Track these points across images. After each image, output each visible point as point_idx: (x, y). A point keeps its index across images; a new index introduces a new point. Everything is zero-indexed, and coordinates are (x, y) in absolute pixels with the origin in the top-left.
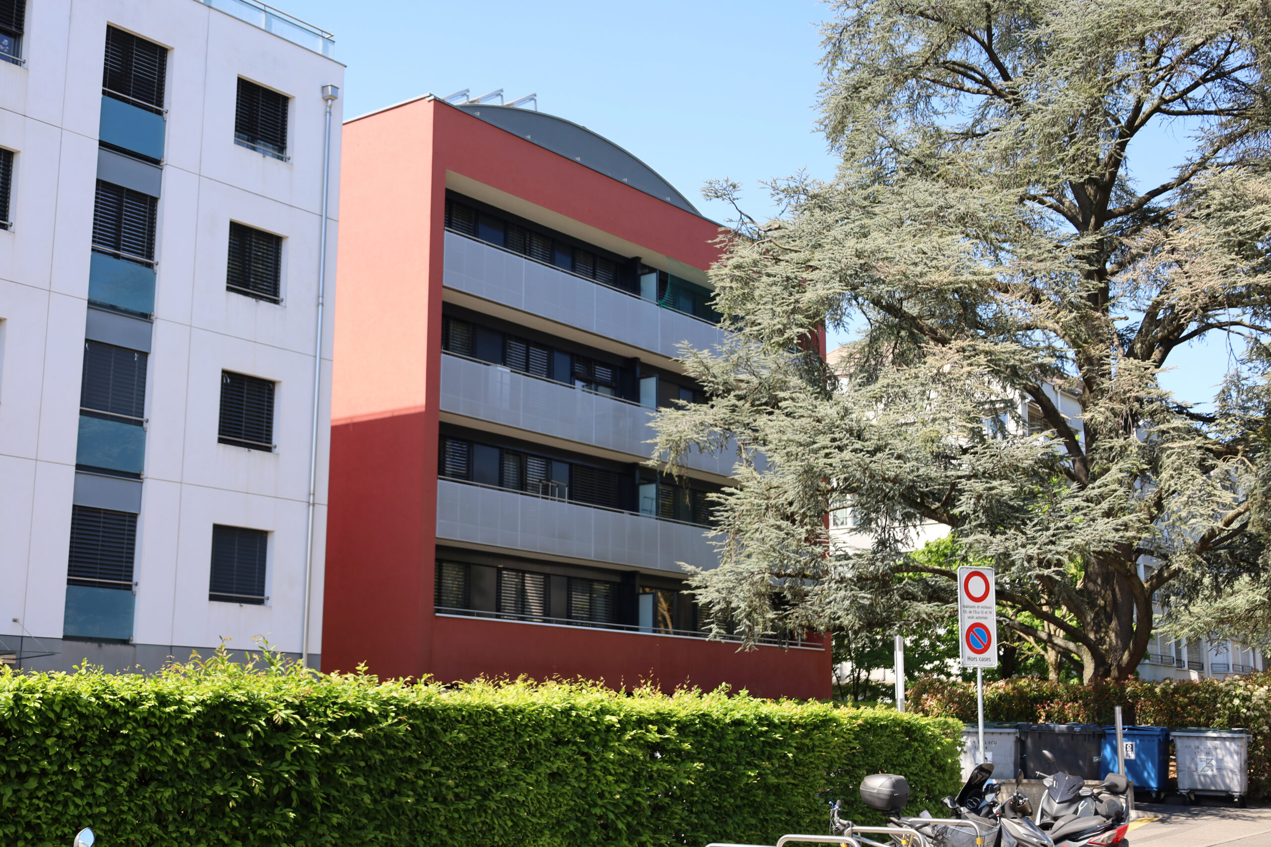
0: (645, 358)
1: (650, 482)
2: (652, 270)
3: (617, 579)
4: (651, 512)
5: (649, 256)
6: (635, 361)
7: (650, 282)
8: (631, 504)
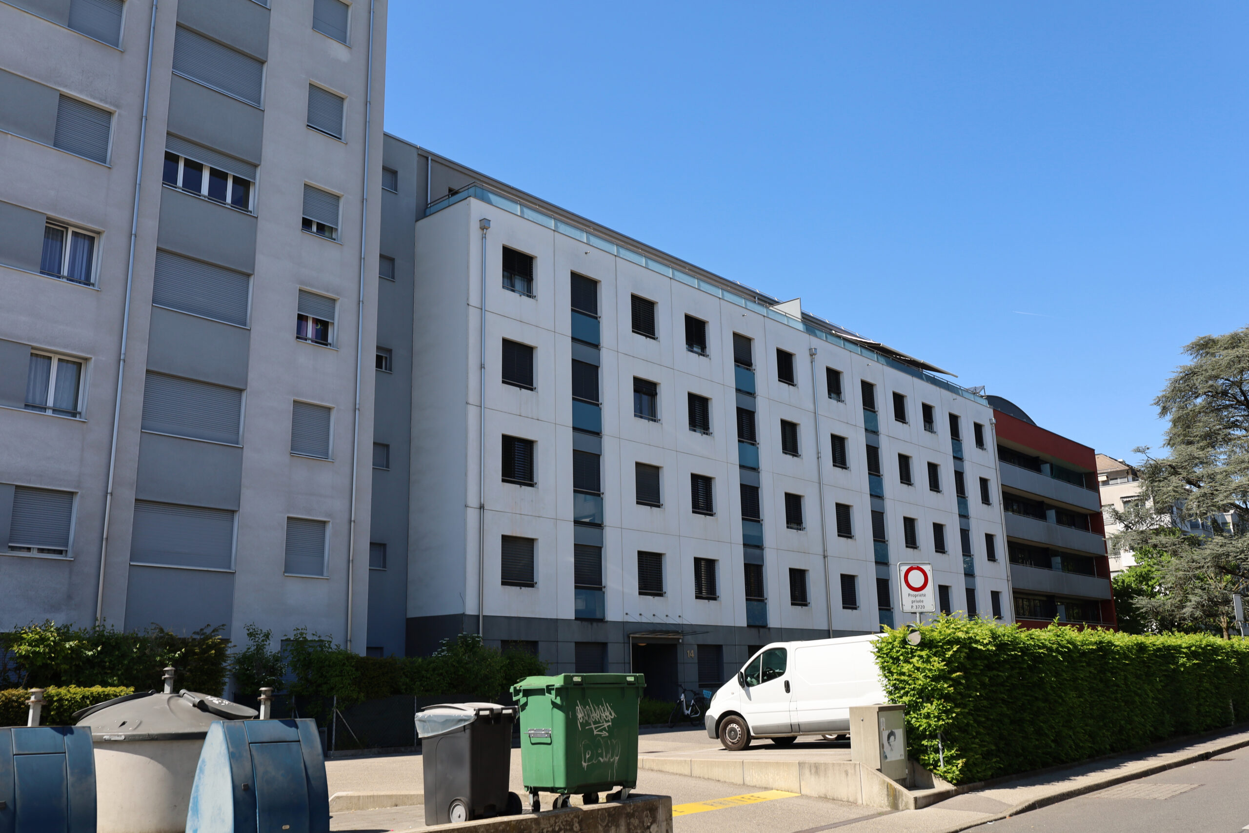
0: (1047, 501)
1: (1056, 556)
2: (1046, 463)
3: (1044, 599)
4: (1059, 569)
5: (1042, 455)
6: (1042, 503)
7: (1046, 468)
8: (1048, 565)
